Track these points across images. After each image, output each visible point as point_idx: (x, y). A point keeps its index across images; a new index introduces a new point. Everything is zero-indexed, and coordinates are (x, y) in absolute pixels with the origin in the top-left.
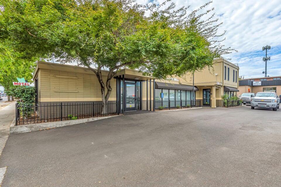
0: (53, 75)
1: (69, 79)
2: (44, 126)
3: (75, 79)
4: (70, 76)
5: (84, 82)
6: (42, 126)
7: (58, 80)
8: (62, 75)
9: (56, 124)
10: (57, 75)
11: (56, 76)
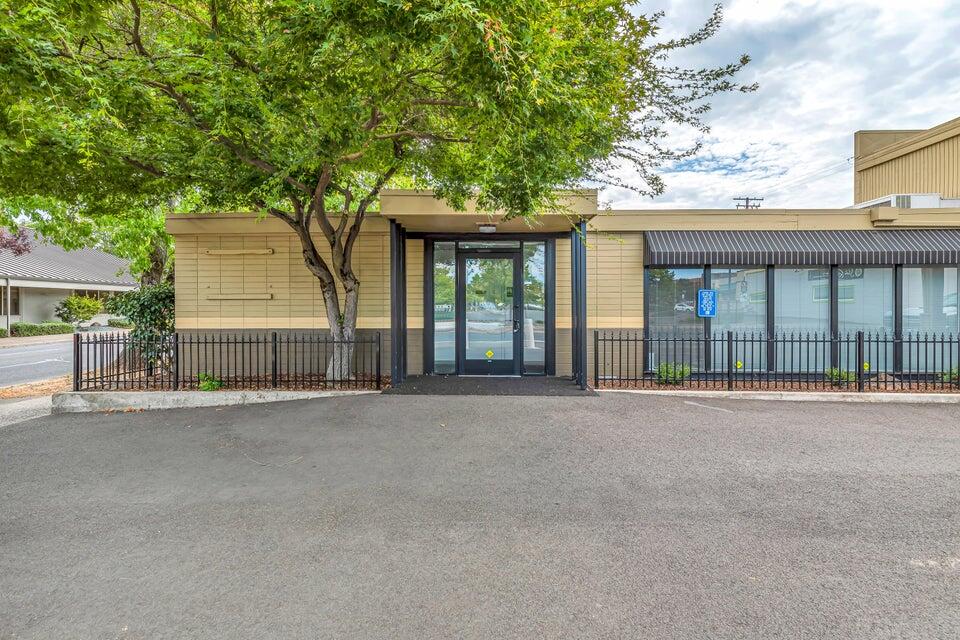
0: (205, 250)
1: (246, 257)
2: (122, 401)
3: (265, 257)
4: (249, 248)
5: (293, 262)
6: (114, 399)
7: (217, 262)
8: (228, 248)
9: (150, 399)
10: (216, 248)
11: (212, 252)
